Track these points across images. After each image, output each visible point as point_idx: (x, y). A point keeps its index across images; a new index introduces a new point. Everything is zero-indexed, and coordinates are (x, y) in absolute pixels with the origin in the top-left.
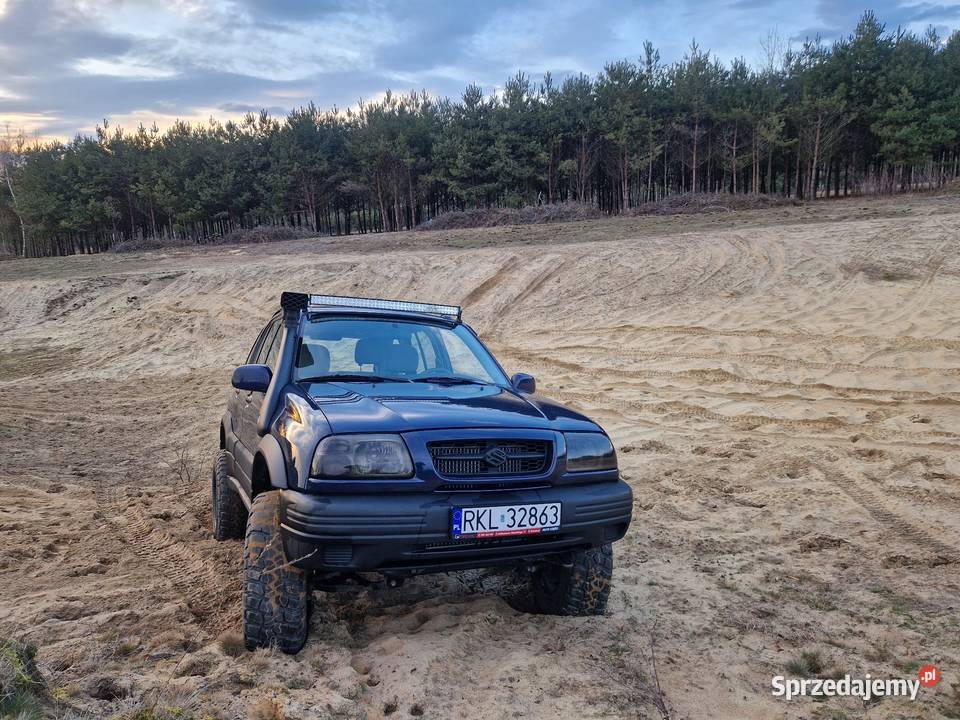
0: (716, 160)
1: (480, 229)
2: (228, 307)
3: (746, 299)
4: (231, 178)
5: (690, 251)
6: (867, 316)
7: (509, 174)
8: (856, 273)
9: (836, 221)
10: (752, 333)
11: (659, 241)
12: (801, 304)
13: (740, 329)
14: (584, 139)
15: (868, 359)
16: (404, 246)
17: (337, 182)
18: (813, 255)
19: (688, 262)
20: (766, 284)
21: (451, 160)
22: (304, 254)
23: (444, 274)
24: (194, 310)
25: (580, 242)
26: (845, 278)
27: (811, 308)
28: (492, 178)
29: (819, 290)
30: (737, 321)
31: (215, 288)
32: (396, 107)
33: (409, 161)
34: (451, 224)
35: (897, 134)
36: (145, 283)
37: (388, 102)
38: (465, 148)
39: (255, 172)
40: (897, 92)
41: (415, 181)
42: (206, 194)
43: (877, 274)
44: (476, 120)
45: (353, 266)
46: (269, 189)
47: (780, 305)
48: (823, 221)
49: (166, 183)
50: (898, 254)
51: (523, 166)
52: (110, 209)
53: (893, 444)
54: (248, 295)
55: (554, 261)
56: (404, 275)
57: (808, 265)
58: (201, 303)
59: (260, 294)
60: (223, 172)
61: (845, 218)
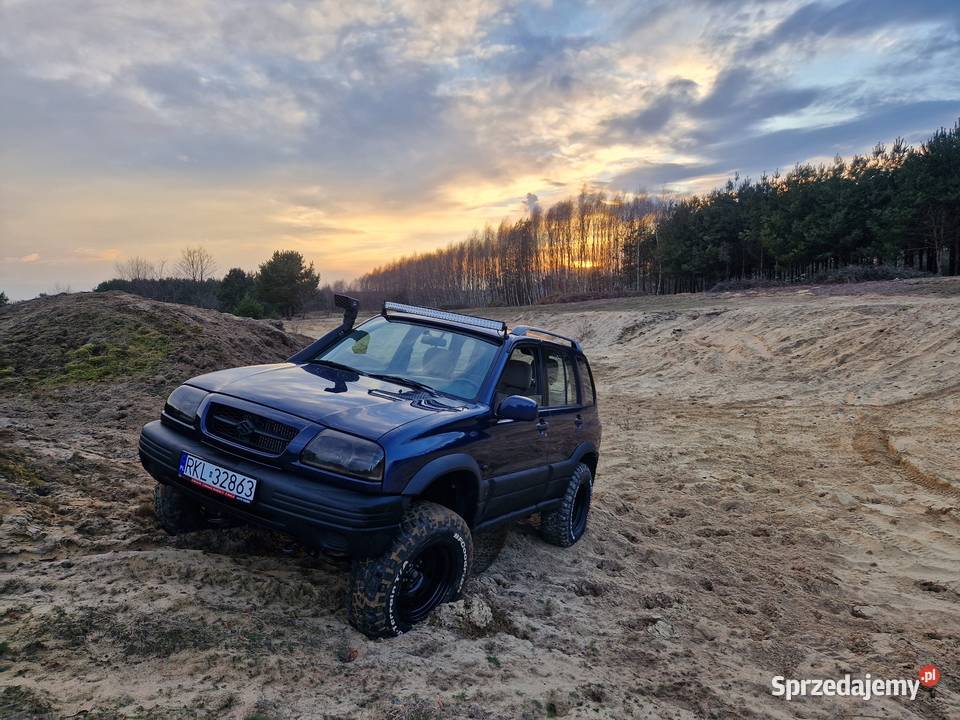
2: (740, 344)
4: (842, 216)
24: (713, 345)
31: (743, 326)
36: (695, 318)
42: (812, 235)
49: (772, 226)
52: (723, 253)
54: (768, 335)
58: (723, 339)
60: (834, 211)
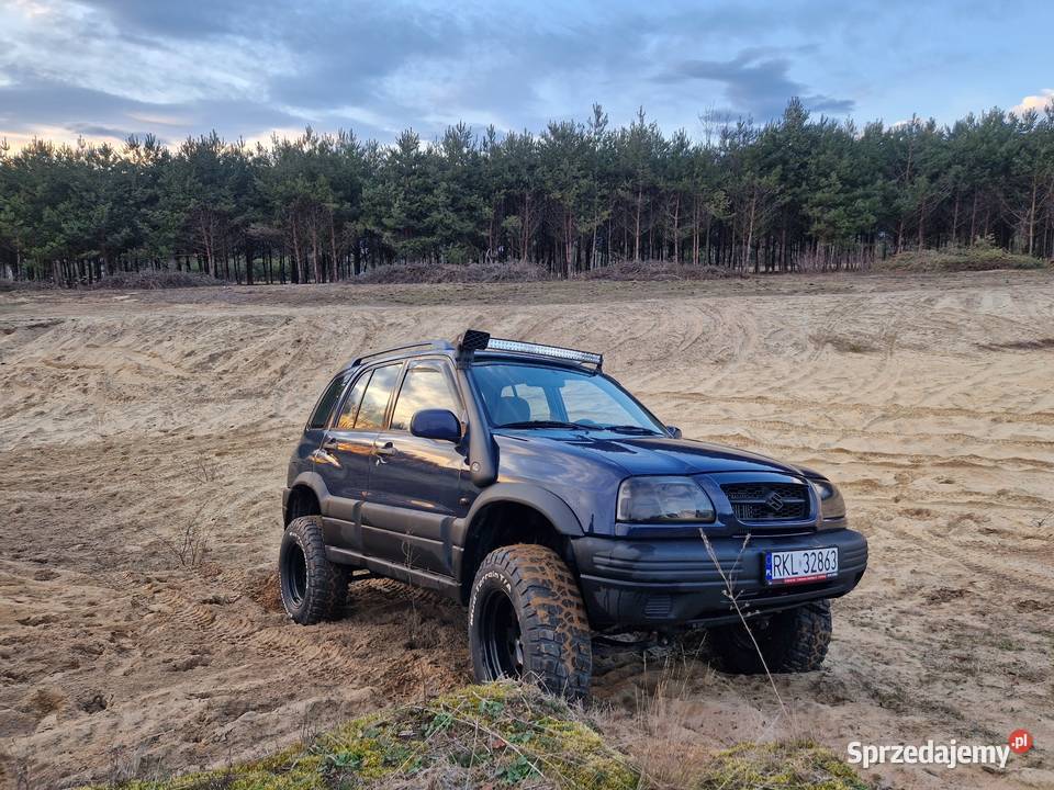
0: (659, 229)
1: (426, 285)
2: (130, 363)
3: (732, 366)
4: (106, 210)
5: (665, 317)
6: (851, 385)
7: (448, 227)
8: (824, 344)
9: (787, 294)
10: (750, 399)
11: (631, 307)
12: (787, 373)
13: (737, 395)
14: (528, 198)
15: (869, 425)
16: (341, 299)
17: (246, 224)
18: (783, 326)
19: (665, 328)
20: (745, 353)
21: (383, 208)
22: (216, 304)
23: (403, 332)
24: (84, 366)
25: (542, 303)
26: (817, 349)
27: (796, 377)
28: (430, 231)
29: (798, 359)
30: (731, 387)
31: (108, 340)
32: (317, 145)
33: (332, 206)
34: (390, 278)
35: (826, 217)
36: (8, 332)
37: (308, 139)
38: (402, 196)
39: (138, 206)
40: (827, 176)
41: (339, 228)
42: (72, 227)
43: (842, 346)
44: (410, 168)
45: (288, 320)
46: (155, 227)
47: (767, 373)
48: (776, 294)
49: (16, 211)
50: (855, 328)
51: (462, 220)
53: (933, 503)
54: (157, 349)
55: (524, 322)
56: (356, 331)
57: (781, 335)
58: (92, 358)
59: (172, 348)
60: (95, 203)
61: (796, 292)
